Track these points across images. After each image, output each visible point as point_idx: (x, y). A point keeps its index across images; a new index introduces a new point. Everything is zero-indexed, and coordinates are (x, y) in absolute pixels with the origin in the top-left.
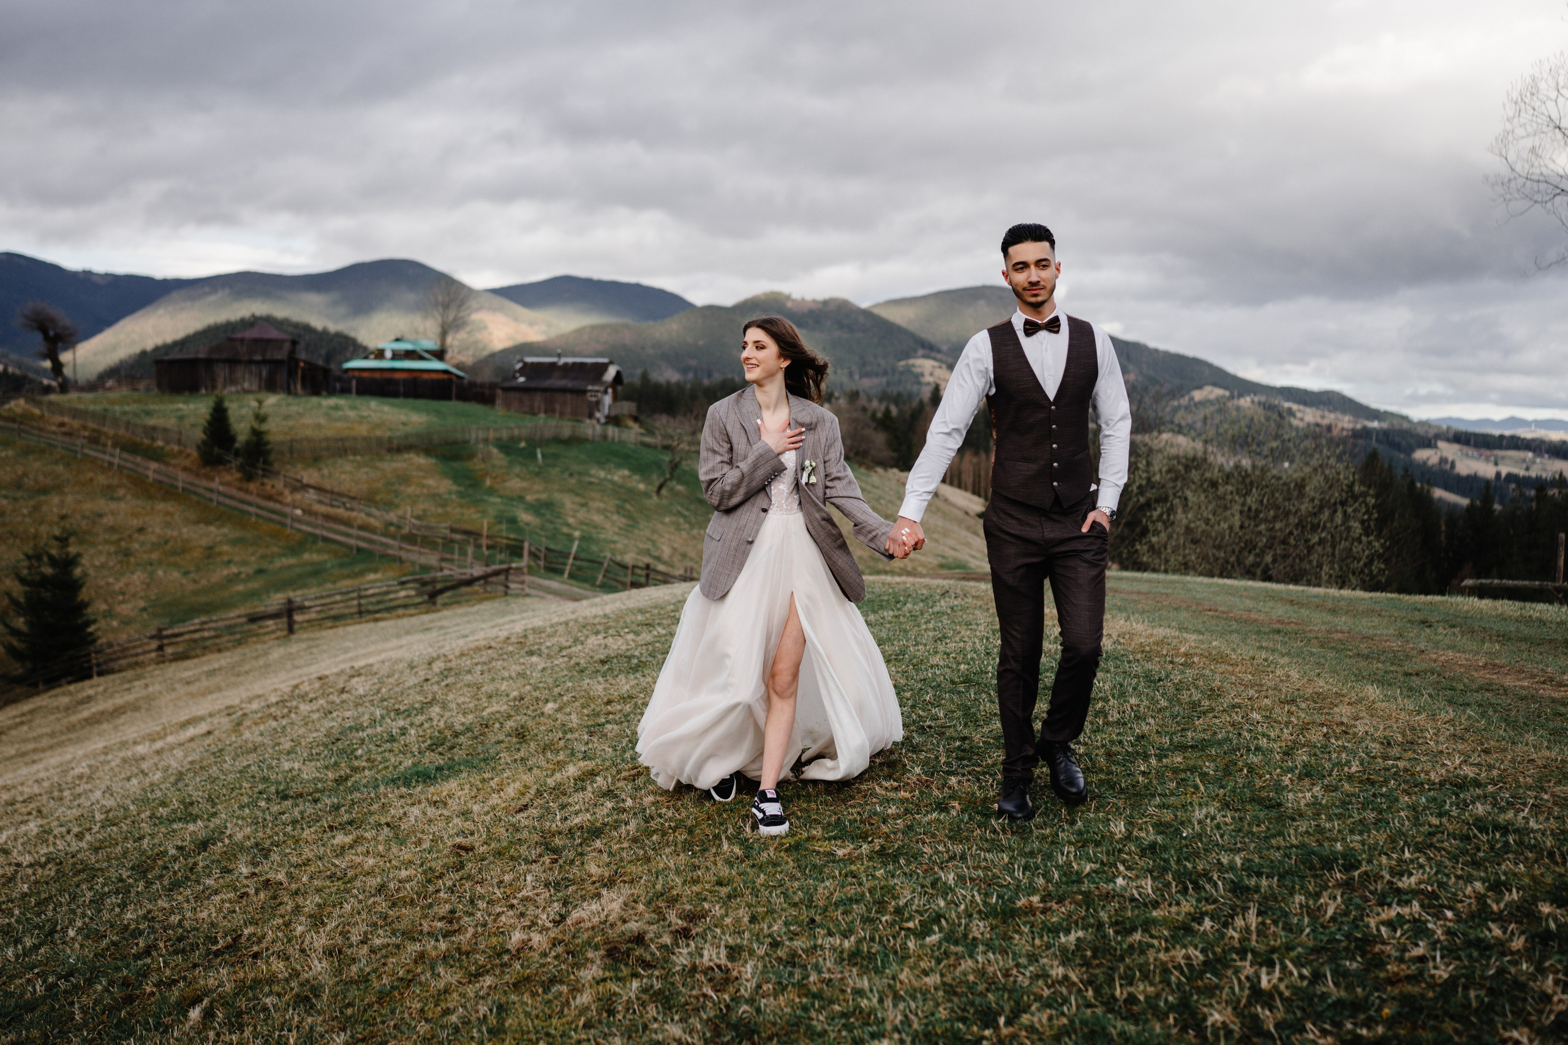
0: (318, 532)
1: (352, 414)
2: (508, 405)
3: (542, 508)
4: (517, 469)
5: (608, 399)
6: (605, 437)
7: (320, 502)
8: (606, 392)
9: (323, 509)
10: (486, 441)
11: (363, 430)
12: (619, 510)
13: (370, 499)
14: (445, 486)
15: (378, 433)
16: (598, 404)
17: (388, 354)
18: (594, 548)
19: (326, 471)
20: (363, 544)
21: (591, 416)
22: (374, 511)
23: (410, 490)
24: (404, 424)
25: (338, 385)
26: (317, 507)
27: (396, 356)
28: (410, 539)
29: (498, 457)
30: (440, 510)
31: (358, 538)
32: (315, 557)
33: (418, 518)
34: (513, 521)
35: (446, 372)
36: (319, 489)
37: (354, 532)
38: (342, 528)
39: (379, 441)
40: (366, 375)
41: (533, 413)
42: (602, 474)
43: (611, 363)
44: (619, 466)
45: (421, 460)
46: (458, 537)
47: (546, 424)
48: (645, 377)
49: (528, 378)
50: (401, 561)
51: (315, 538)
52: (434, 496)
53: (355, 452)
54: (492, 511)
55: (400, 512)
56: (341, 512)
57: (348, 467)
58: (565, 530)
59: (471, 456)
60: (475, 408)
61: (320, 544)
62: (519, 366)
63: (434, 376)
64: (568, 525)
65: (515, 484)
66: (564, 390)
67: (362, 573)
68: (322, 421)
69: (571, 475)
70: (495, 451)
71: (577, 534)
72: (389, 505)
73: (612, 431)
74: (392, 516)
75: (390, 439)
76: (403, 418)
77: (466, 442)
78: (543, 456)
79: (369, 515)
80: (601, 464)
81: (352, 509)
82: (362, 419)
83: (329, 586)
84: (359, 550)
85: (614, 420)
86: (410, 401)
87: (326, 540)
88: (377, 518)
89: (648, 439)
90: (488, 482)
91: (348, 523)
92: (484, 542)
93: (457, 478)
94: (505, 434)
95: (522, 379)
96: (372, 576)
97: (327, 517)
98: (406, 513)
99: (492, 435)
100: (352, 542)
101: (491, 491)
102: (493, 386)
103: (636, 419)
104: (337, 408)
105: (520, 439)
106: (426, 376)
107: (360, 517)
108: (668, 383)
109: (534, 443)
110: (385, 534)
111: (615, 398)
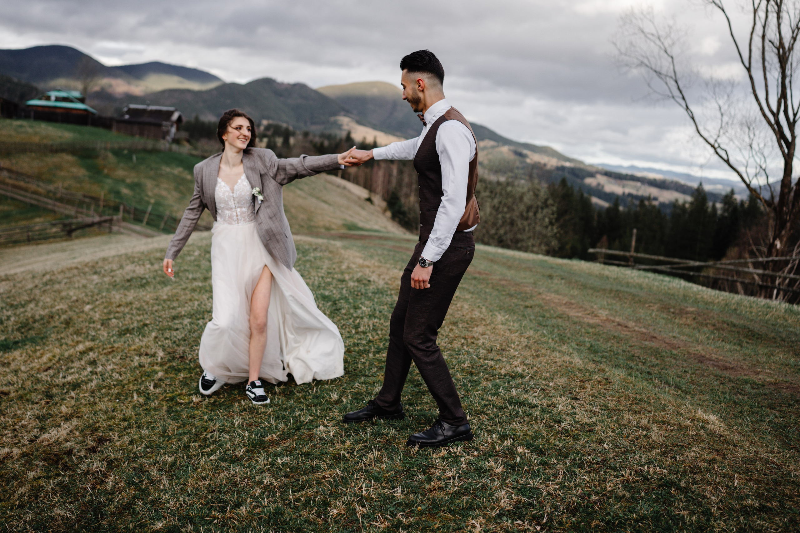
0: (9, 194)
1: (30, 130)
2: (119, 130)
3: (134, 186)
4: (122, 165)
5: (173, 130)
6: (170, 150)
7: (10, 178)
8: (172, 126)
9: (11, 182)
10: (106, 149)
11: (36, 139)
12: (176, 189)
13: (39, 177)
14: (82, 172)
15: (45, 141)
16: (168, 133)
17: (53, 98)
18: (161, 209)
19: (14, 161)
20: (33, 202)
21: (164, 138)
22: (41, 184)
23: (63, 174)
24: (60, 137)
25: (23, 114)
26: (8, 181)
27: (58, 99)
28: (61, 200)
29: (112, 158)
30: (78, 185)
31: (31, 198)
32: (6, 208)
33: (66, 189)
34: (118, 193)
35: (85, 110)
36: (10, 171)
37: (28, 195)
38: (22, 193)
39: (45, 146)
40: (40, 109)
41: (133, 135)
42: (168, 169)
43: (176, 110)
44: (178, 166)
45: (69, 158)
46: (87, 200)
47: (139, 141)
48: (197, 118)
49: (131, 116)
50: (54, 212)
51: (6, 198)
52: (76, 178)
53: (31, 151)
54: (107, 187)
55: (56, 185)
56: (22, 184)
57: (27, 159)
58: (146, 198)
59: (97, 157)
60: (101, 131)
61: (9, 201)
62: (125, 109)
63: (79, 112)
64: (148, 196)
65: (120, 173)
66: (150, 124)
67: (32, 218)
68: (13, 133)
69: (152, 169)
70: (110, 155)
71: (152, 201)
72: (50, 181)
73: (175, 147)
74: (51, 187)
75: (52, 146)
76: (59, 134)
77: (94, 149)
78: (137, 159)
79: (38, 186)
80: (168, 164)
81: (28, 182)
82: (36, 133)
83: (13, 224)
84: (32, 205)
85: (176, 141)
86: (65, 125)
87: (13, 199)
88: (42, 188)
89: (195, 152)
90: (106, 171)
91: (26, 190)
92: (101, 203)
93: (89, 168)
94: (116, 146)
95: (127, 117)
96: (38, 220)
97: (14, 186)
98: (59, 186)
99: (109, 146)
100: (28, 200)
101: (107, 176)
102: (111, 119)
103: (188, 141)
104: (21, 126)
105: (124, 149)
106: (74, 112)
107: (33, 186)
108: (210, 123)
109: (132, 151)
110: (47, 197)
111: (178, 129)
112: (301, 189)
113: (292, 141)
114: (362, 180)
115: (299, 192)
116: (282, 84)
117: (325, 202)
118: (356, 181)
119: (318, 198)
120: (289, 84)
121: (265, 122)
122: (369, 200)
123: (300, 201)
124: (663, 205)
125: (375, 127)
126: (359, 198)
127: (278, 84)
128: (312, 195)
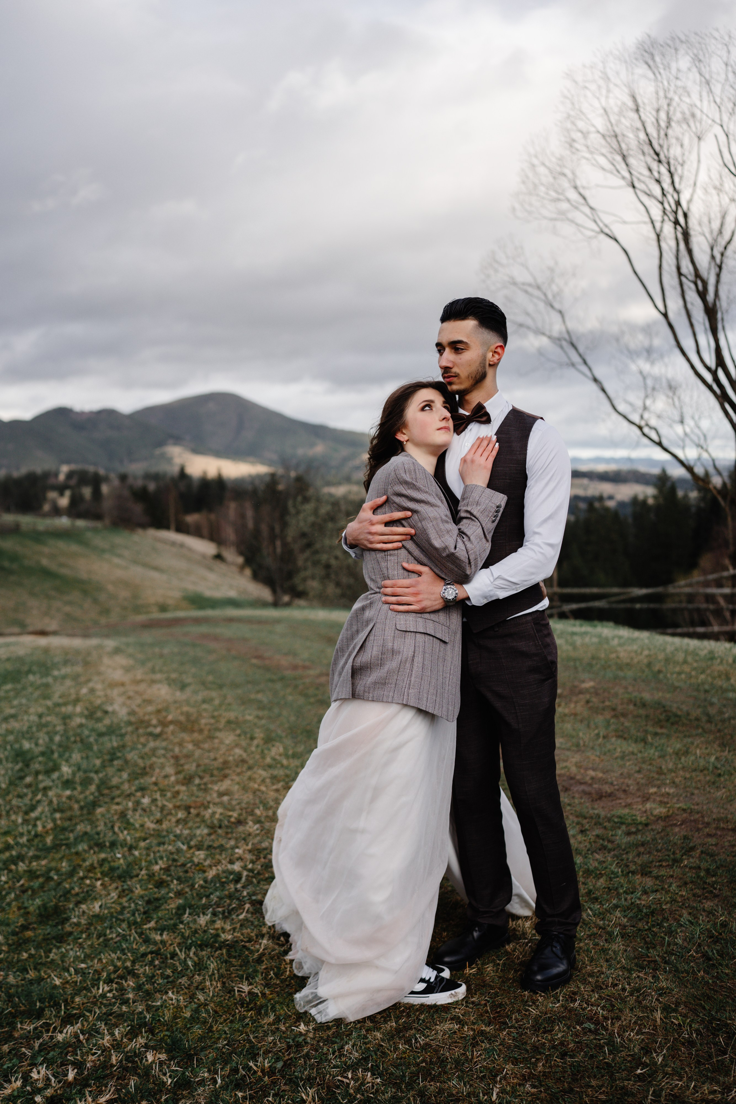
112: (120, 556)
113: (105, 489)
114: (205, 531)
115: (116, 560)
116: (82, 413)
117: (156, 569)
118: (197, 532)
119: (146, 565)
120: (91, 413)
121: (65, 469)
122: (218, 557)
123: (119, 573)
124: (621, 504)
125: (218, 454)
126: (204, 556)
127: (77, 413)
128: (135, 562)
